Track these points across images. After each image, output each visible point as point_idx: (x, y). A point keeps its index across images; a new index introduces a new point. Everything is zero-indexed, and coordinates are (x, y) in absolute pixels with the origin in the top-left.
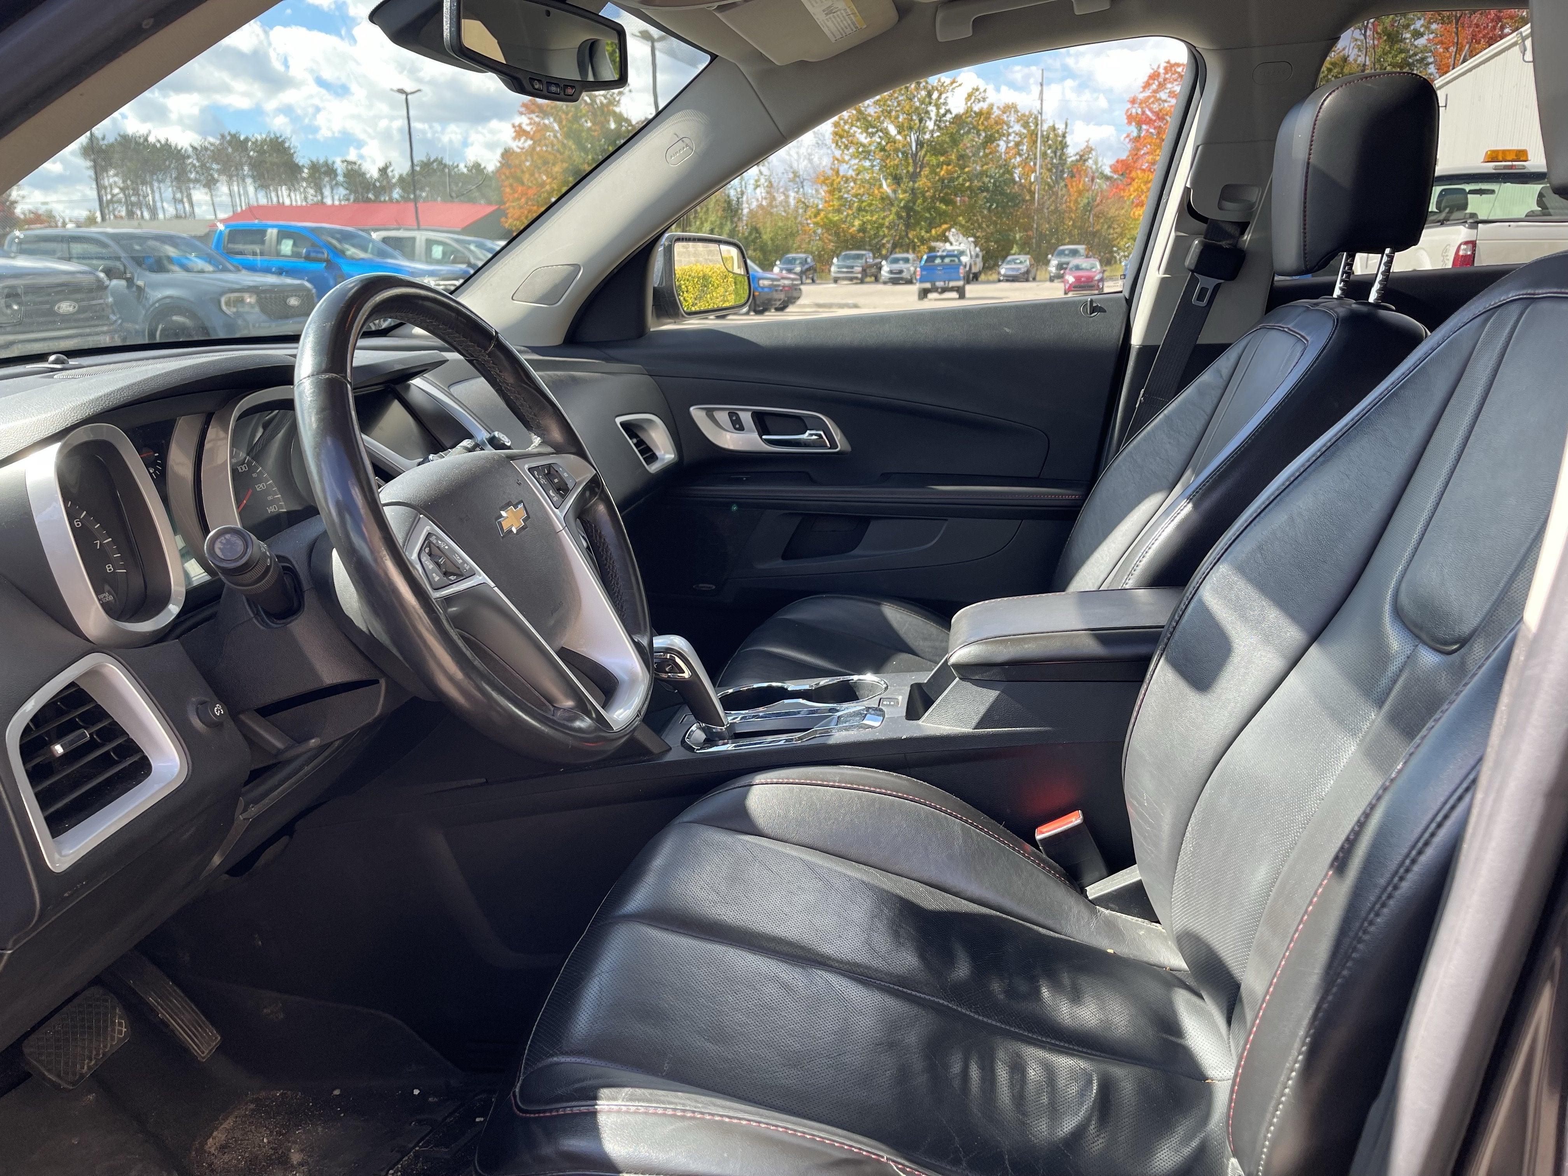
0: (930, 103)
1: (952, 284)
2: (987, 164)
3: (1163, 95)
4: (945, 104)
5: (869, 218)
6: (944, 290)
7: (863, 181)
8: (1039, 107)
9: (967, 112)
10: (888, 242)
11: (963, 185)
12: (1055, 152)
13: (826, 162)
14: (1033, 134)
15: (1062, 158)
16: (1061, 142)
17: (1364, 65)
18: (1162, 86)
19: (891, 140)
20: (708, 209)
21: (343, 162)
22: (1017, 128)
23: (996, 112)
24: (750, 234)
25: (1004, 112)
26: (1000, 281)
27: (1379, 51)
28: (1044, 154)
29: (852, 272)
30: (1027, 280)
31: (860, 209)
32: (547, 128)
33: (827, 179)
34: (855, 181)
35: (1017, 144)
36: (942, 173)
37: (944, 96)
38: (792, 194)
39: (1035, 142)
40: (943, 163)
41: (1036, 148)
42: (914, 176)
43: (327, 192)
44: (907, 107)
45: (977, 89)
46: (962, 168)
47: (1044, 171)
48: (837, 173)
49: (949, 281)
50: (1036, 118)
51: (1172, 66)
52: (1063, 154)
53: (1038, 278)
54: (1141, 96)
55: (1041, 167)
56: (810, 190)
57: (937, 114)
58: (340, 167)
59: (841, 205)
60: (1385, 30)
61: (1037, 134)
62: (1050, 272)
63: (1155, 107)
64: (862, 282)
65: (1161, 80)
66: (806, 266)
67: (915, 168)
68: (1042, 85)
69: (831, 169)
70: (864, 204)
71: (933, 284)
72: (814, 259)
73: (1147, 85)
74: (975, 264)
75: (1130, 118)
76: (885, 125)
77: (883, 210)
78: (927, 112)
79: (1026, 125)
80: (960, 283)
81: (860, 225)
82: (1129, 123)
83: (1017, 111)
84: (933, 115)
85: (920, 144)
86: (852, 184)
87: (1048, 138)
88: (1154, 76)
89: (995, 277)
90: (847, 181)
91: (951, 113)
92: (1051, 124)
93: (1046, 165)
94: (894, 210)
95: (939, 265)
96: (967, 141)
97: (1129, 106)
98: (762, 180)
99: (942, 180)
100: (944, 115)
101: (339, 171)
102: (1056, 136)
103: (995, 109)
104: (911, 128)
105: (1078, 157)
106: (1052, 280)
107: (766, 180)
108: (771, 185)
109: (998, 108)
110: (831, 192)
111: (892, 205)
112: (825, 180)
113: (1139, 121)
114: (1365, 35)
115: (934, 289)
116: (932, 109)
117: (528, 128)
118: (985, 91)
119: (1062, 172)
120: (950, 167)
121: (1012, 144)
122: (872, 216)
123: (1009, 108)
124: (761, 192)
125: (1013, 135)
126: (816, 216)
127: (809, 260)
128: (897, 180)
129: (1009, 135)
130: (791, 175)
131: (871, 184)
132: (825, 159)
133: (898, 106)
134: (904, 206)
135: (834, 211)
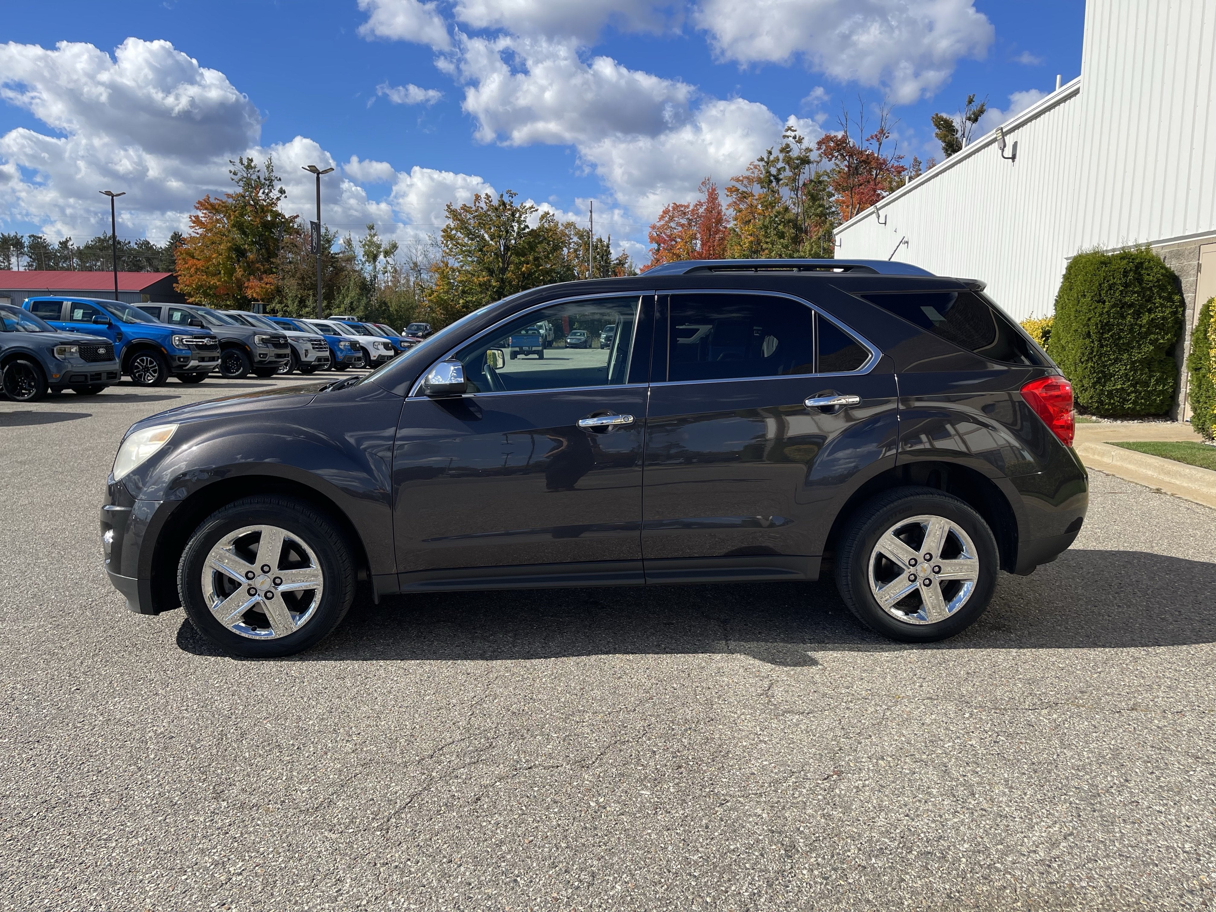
0: (514, 221)
1: (534, 349)
2: (555, 264)
3: (672, 224)
4: (525, 221)
5: (470, 298)
6: (529, 353)
7: (467, 272)
8: (590, 227)
9: (540, 228)
11: (538, 278)
12: (602, 257)
13: (439, 256)
14: (587, 244)
15: (607, 262)
16: (606, 251)
17: (797, 214)
18: (671, 219)
19: (486, 244)
20: (348, 288)
21: (30, 237)
22: (575, 239)
23: (561, 227)
24: (380, 306)
25: (566, 228)
26: (567, 347)
27: (806, 205)
28: (595, 258)
30: (586, 348)
31: (463, 292)
32: (218, 221)
33: (439, 268)
34: (459, 271)
35: (576, 251)
36: (524, 269)
37: (524, 216)
38: (412, 279)
39: (588, 250)
40: (524, 262)
41: (589, 254)
42: (503, 270)
43: (13, 260)
44: (497, 222)
45: (548, 214)
46: (538, 266)
47: (595, 270)
48: (447, 265)
49: (532, 346)
50: (588, 233)
51: (678, 206)
52: (608, 258)
53: (593, 346)
54: (658, 224)
55: (593, 267)
56: (424, 276)
57: (519, 228)
58: (26, 241)
59: (449, 289)
60: (809, 192)
61: (589, 244)
62: (601, 342)
63: (668, 232)
65: (671, 214)
66: (426, 332)
67: (503, 263)
68: (591, 212)
69: (442, 262)
70: (467, 288)
71: (521, 348)
72: (431, 327)
73: (662, 218)
74: (549, 335)
75: (652, 239)
76: (482, 233)
77: (481, 292)
78: (512, 227)
79: (581, 237)
80: (540, 348)
81: (463, 303)
82: (651, 242)
83: (575, 228)
84: (516, 228)
85: (507, 248)
86: (457, 273)
87: (597, 247)
88: (666, 212)
89: (563, 344)
90: (453, 270)
91: (528, 228)
92: (598, 237)
93: (596, 266)
95: (524, 335)
96: (540, 248)
97: (650, 230)
98: (389, 268)
99: (523, 274)
100: (524, 229)
101: (27, 244)
102: (603, 246)
103: (560, 225)
104: (500, 237)
105: (618, 261)
106: (602, 347)
107: (392, 268)
108: (396, 271)
109: (562, 225)
110: (442, 279)
111: (487, 289)
112: (437, 269)
113: (658, 240)
114: (797, 195)
115: (521, 352)
116: (516, 226)
117: (203, 220)
118: (553, 215)
119: (608, 271)
120: (528, 266)
121: (572, 250)
122: (472, 298)
123: (570, 225)
124: (388, 277)
125: (573, 244)
126: (430, 296)
127: (428, 327)
128: (491, 272)
129: (570, 244)
131: (472, 274)
132: (438, 255)
133: (491, 220)
134: (497, 291)
135: (445, 292)
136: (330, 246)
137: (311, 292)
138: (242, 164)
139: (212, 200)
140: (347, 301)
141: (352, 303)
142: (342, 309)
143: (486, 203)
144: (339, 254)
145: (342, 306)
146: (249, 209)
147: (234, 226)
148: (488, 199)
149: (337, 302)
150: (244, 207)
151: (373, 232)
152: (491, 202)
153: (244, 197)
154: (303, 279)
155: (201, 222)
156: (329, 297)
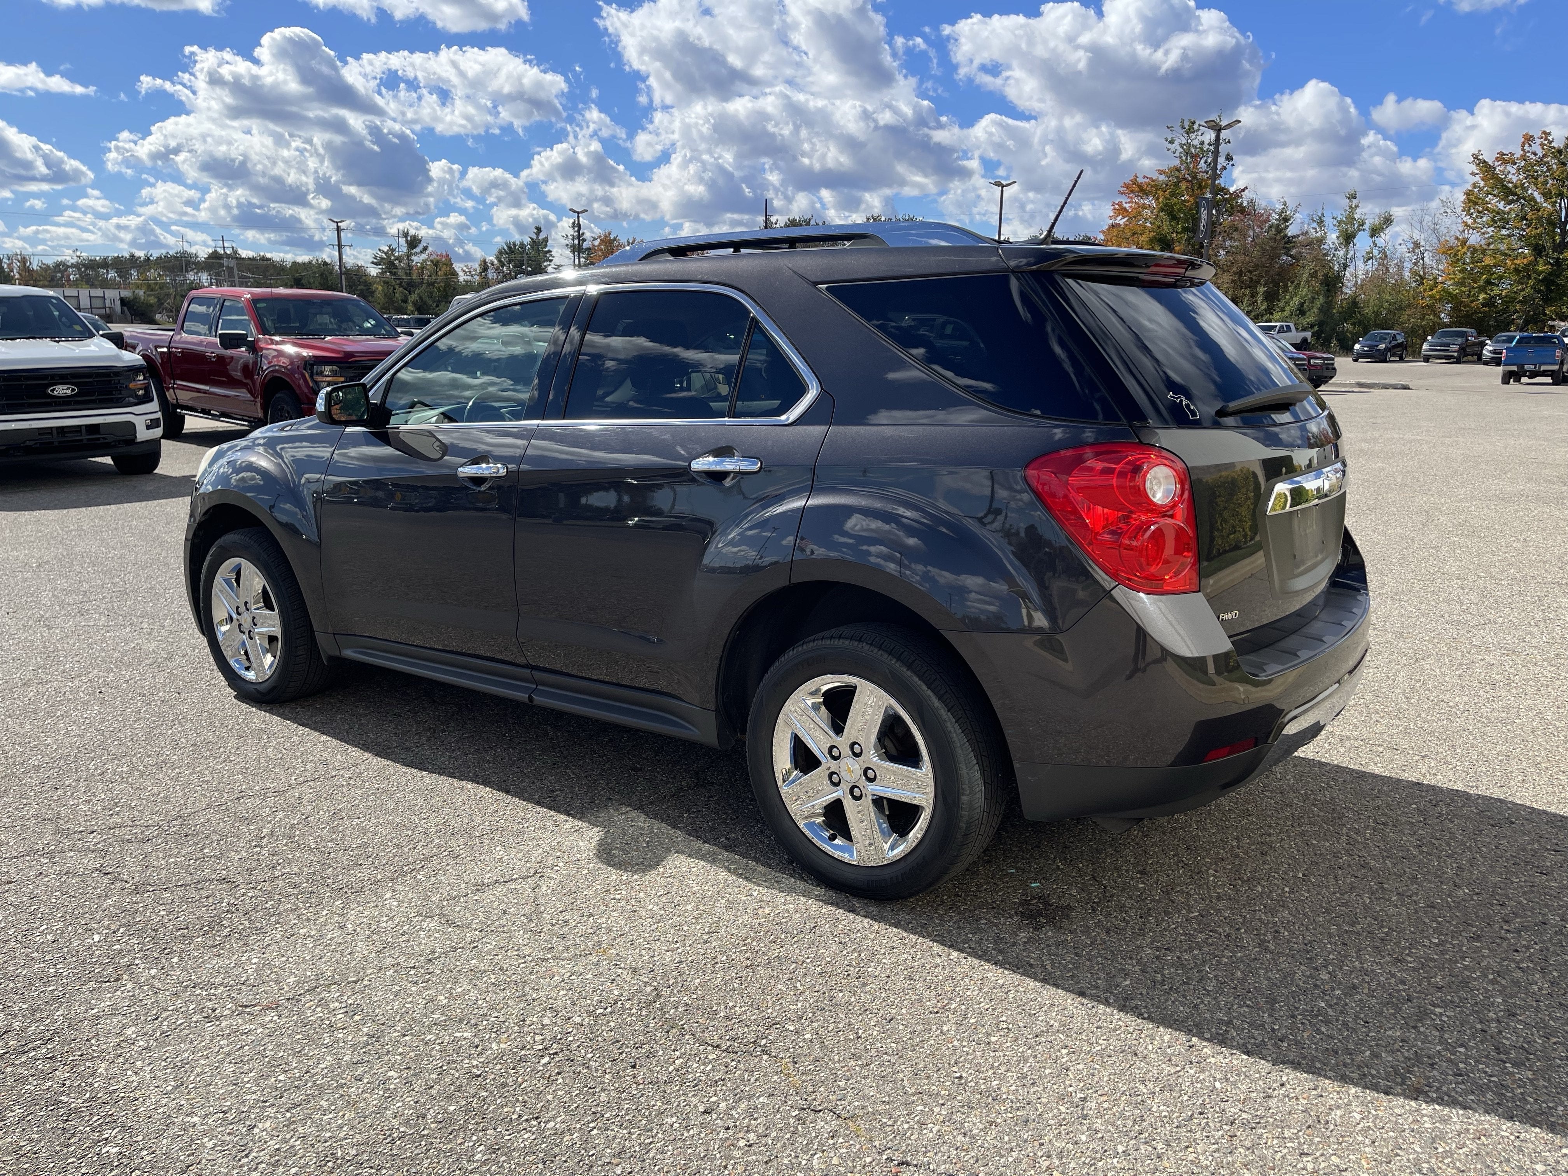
1: (1543, 368)
5: (1496, 292)
6: (1533, 374)
7: (1497, 252)
10: (1520, 318)
19: (1535, 208)
24: (1348, 308)
29: (1448, 351)
32: (1144, 207)
33: (1451, 249)
34: (1484, 252)
38: (1408, 266)
42: (1560, 247)
48: (1464, 242)
49: (1541, 364)
56: (1428, 261)
59: (1464, 278)
64: (1458, 362)
66: (1394, 343)
67: (1563, 236)
69: (1458, 238)
70: (1494, 277)
71: (1523, 367)
76: (1530, 191)
77: (1520, 282)
81: (1485, 300)
86: (1480, 255)
90: (1474, 251)
94: (1531, 283)
98: (1376, 252)
108: (1385, 257)
110: (1453, 264)
111: (1529, 277)
112: (1447, 250)
115: (1522, 373)
117: (1127, 206)
122: (1502, 291)
127: (1398, 337)
128: (1539, 250)
130: (1411, 246)
131: (1506, 255)
132: (1454, 227)
133: (1549, 170)
134: (1544, 279)
135: (1457, 284)
136: (1287, 227)
137: (1247, 292)
138: (1183, 128)
139: (1140, 180)
140: (1296, 301)
141: (1302, 304)
142: (1286, 313)
143: (1542, 145)
144: (1298, 236)
145: (1287, 308)
146: (1183, 186)
147: (1161, 210)
148: (1546, 139)
149: (1282, 304)
150: (1176, 185)
151: (1355, 202)
152: (1550, 142)
153: (1178, 170)
154: (1240, 273)
155: (1126, 210)
156: (1271, 297)
